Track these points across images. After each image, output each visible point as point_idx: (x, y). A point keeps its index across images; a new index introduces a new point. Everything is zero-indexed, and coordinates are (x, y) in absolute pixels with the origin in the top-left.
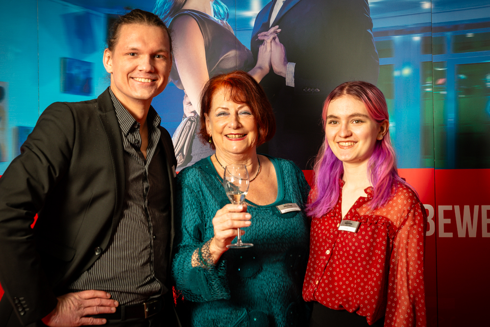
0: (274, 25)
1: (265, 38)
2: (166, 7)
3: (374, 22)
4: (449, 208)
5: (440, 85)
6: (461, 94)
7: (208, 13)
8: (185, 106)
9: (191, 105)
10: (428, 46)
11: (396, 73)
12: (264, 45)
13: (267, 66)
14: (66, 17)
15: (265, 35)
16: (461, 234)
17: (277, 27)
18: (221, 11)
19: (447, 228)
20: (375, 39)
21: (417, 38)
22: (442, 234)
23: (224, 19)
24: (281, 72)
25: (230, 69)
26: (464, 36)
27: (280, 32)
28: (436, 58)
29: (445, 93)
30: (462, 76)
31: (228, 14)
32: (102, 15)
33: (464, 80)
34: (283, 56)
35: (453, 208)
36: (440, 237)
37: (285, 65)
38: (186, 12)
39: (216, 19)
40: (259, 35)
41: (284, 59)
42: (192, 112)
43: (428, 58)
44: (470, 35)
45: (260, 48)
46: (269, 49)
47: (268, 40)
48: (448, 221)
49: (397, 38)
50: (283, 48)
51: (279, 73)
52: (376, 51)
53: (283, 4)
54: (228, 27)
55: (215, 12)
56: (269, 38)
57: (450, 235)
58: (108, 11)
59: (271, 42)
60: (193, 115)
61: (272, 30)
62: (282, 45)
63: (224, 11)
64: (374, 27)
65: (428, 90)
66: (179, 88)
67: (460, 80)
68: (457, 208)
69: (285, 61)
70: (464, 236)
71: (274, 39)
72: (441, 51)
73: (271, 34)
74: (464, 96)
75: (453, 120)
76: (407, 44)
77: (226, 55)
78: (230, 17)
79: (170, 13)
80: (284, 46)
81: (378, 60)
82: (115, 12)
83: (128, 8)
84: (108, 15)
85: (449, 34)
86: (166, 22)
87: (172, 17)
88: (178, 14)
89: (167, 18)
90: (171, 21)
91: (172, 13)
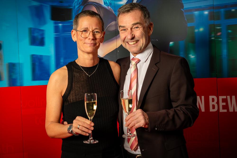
3: (184, 5)
4: (225, 97)
5: (218, 35)
6: (229, 40)
7: (101, 3)
10: (212, 16)
11: (196, 31)
14: (31, 7)
16: (231, 110)
18: (108, 2)
19: (224, 107)
20: (185, 14)
21: (206, 13)
22: (221, 110)
23: (109, 6)
25: (113, 31)
26: (230, 11)
28: (217, 22)
29: (221, 39)
30: (230, 31)
31: (111, 3)
32: (48, 6)
33: (230, 33)
35: (227, 97)
36: (220, 112)
38: (90, 3)
39: (105, 6)
43: (212, 22)
44: (233, 10)
48: (224, 104)
49: (196, 13)
52: (186, 20)
54: (111, 10)
55: (104, 3)
57: (225, 111)
58: (51, 4)
63: (109, 2)
64: (185, 7)
65: (213, 38)
67: (229, 33)
68: (229, 97)
70: (233, 111)
72: (219, 19)
74: (231, 41)
75: (226, 53)
76: (201, 16)
77: (111, 24)
78: (112, 5)
79: (82, 4)
81: (187, 24)
82: (55, 4)
83: (61, 2)
84: (52, 6)
85: (222, 10)
86: (80, 8)
87: (83, 6)
88: (86, 4)
89: (81, 6)
90: (82, 8)
91: (83, 4)
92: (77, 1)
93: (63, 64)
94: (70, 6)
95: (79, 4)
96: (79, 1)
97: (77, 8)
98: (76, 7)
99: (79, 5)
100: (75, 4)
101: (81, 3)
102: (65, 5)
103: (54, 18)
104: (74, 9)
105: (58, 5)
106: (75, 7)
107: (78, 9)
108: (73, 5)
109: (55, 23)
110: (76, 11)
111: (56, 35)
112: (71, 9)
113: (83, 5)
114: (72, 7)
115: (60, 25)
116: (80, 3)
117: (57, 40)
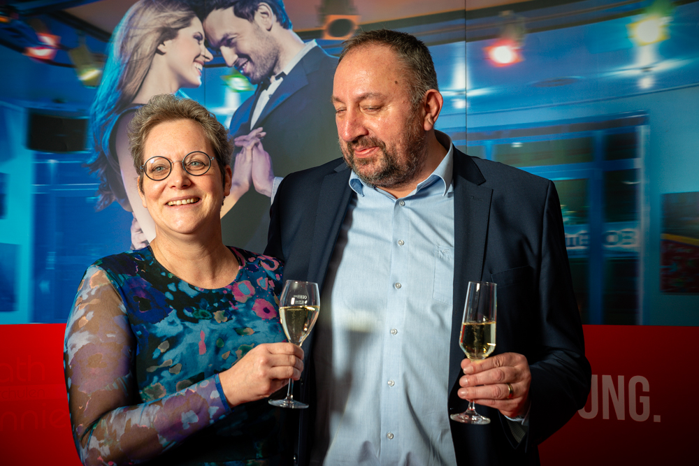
0: (256, 127)
1: (245, 144)
2: (110, 100)
8: (134, 234)
9: (142, 232)
12: (242, 153)
13: (246, 182)
15: (244, 140)
17: (261, 129)
24: (265, 190)
26: (509, 146)
27: (265, 137)
32: (22, 110)
34: (268, 168)
37: (270, 180)
38: (138, 107)
40: (236, 140)
41: (270, 172)
42: (143, 242)
44: (517, 145)
45: (237, 158)
46: (249, 158)
47: (248, 147)
50: (268, 157)
51: (262, 191)
53: (268, 99)
56: (249, 145)
58: (30, 105)
59: (252, 149)
60: (144, 246)
61: (254, 133)
62: (267, 154)
66: (126, 209)
69: (270, 175)
71: (256, 145)
73: (253, 138)
79: (115, 108)
80: (270, 155)
82: (41, 106)
83: (58, 101)
84: (31, 110)
85: (489, 143)
86: (110, 120)
87: (118, 114)
88: (126, 110)
89: (111, 115)
90: (116, 119)
91: (118, 108)
92: (102, 101)
93: (53, 268)
94: (83, 112)
95: (106, 110)
96: (108, 102)
97: (102, 119)
98: (100, 116)
99: (106, 112)
100: (96, 107)
101: (113, 107)
102: (68, 109)
103: (35, 142)
104: (92, 122)
105: (48, 108)
106: (95, 115)
107: (104, 121)
108: (92, 111)
109: (38, 157)
110: (97, 126)
111: (39, 189)
112: (85, 120)
113: (118, 112)
114: (88, 115)
115: (52, 162)
116: (109, 107)
117: (40, 203)
